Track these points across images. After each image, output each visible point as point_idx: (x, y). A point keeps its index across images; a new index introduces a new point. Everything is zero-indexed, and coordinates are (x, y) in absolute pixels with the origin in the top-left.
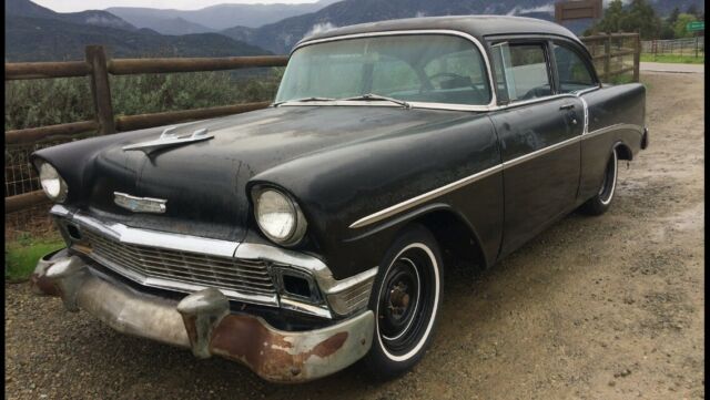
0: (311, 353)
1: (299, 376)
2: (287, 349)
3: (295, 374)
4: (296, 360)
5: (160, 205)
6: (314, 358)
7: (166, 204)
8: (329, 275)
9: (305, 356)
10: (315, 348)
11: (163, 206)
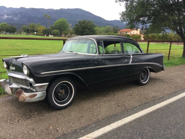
0: (28, 97)
1: (25, 101)
2: (23, 96)
3: (24, 100)
4: (25, 98)
5: (14, 68)
6: (28, 98)
7: (15, 68)
8: (34, 82)
9: (26, 97)
10: (29, 96)
11: (14, 69)
